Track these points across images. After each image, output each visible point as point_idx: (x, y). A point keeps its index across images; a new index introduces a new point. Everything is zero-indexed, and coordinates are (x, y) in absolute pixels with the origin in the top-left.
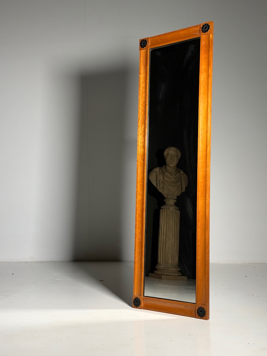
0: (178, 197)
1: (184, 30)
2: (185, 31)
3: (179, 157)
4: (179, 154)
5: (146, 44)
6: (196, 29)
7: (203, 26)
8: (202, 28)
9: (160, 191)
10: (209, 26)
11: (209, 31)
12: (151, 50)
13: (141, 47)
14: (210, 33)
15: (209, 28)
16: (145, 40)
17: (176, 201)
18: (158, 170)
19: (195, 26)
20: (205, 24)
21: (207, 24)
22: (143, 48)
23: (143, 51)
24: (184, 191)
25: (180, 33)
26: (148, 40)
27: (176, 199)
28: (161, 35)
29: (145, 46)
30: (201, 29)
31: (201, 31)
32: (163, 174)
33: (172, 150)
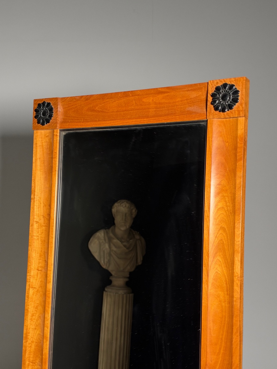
0: (131, 273)
1: (157, 92)
2: (160, 96)
3: (134, 216)
4: (134, 211)
5: (51, 116)
6: (194, 95)
7: (218, 89)
8: (213, 95)
9: (104, 267)
10: (236, 92)
11: (235, 107)
12: (64, 133)
13: (38, 122)
14: (239, 114)
15: (235, 100)
16: (49, 104)
17: (127, 280)
18: (103, 234)
19: (191, 86)
20: (225, 85)
21: (232, 86)
22: (43, 124)
23: (43, 131)
24: (140, 263)
25: (144, 100)
26: (56, 105)
27: (128, 276)
28: (92, 96)
29: (48, 121)
30: (210, 99)
31: (209, 103)
32: (110, 240)
33: (124, 206)
